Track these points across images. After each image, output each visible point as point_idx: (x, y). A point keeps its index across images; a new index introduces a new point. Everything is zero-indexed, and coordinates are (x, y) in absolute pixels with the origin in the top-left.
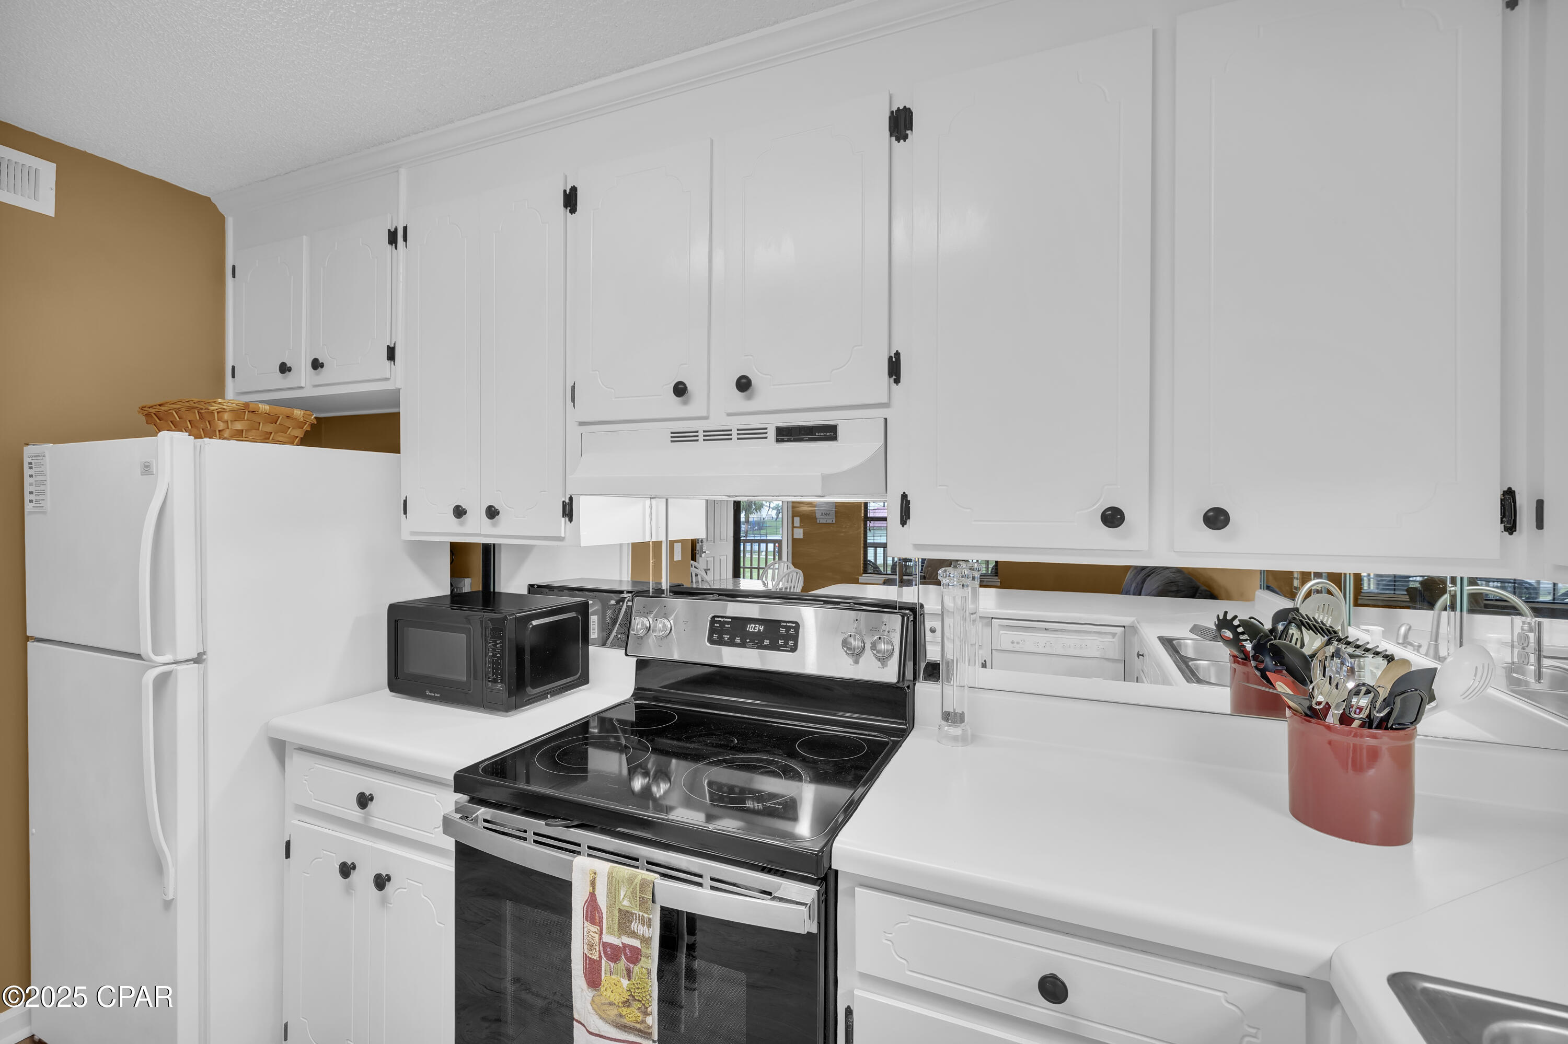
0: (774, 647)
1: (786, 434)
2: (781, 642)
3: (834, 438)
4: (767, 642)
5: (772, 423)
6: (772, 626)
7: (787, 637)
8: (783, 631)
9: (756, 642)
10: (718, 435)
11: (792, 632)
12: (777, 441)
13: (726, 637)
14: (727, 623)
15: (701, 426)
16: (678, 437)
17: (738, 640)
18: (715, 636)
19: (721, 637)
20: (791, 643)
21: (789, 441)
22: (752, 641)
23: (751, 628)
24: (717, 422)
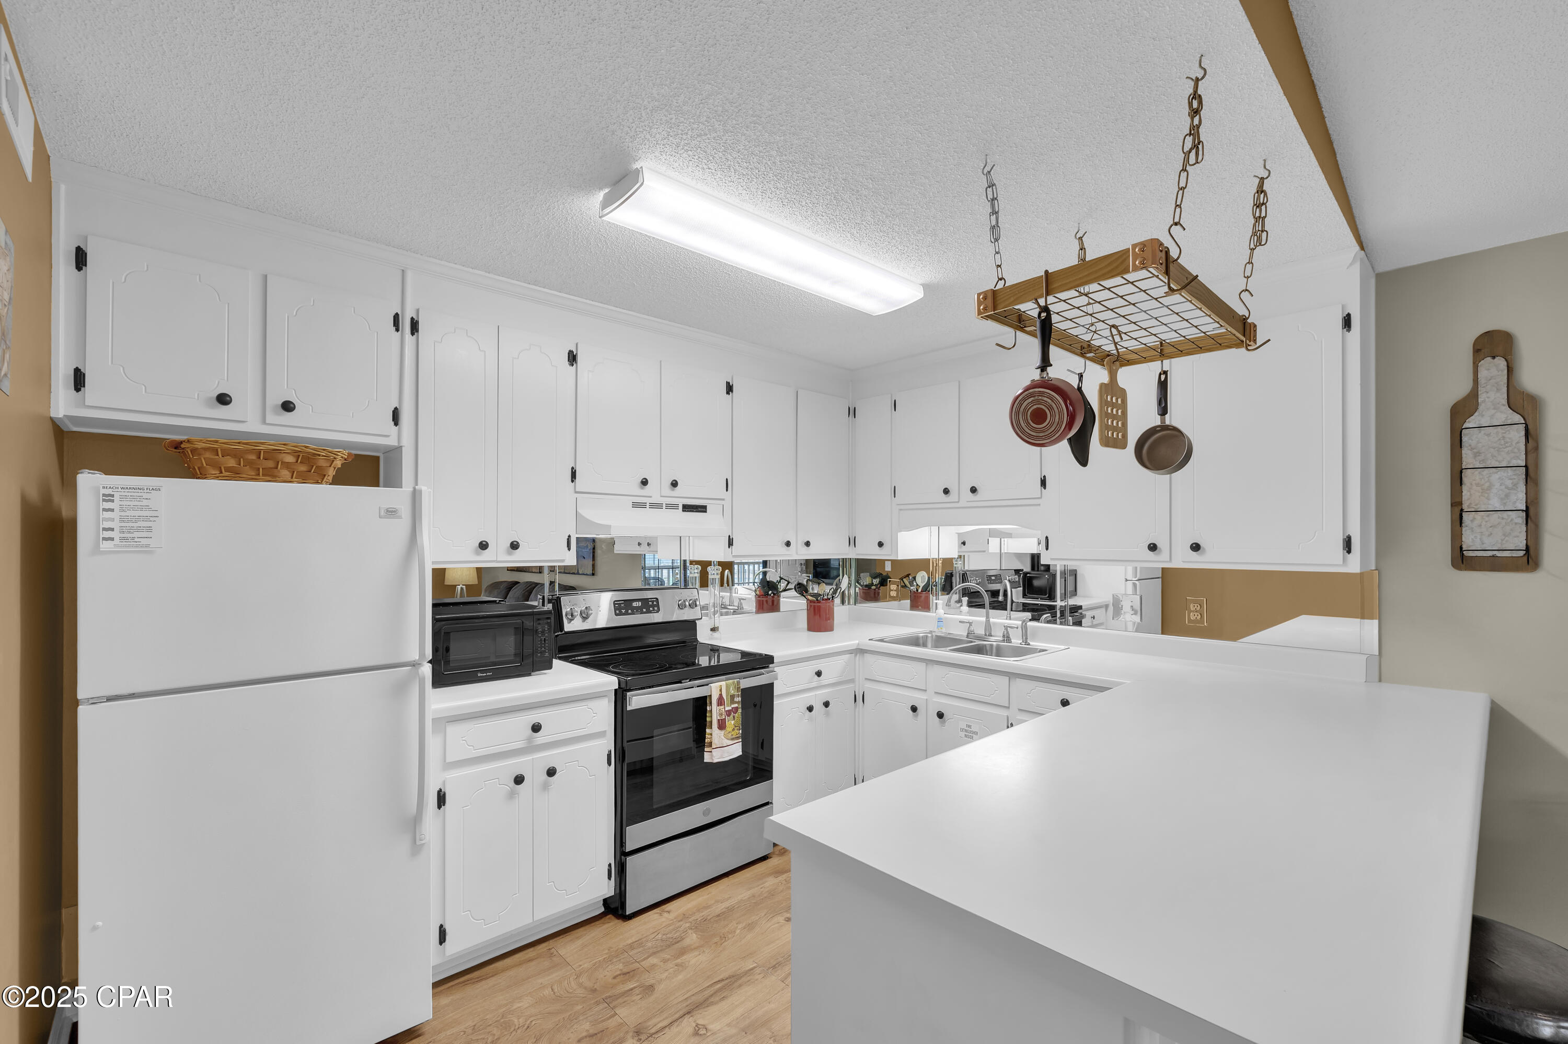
0: (648, 612)
1: (687, 508)
2: (651, 609)
3: (705, 512)
4: (644, 610)
5: (681, 502)
6: (645, 601)
7: (653, 606)
8: (650, 603)
9: (639, 610)
10: (655, 506)
11: (655, 603)
12: (683, 511)
13: (623, 611)
14: (622, 603)
15: (648, 501)
16: (636, 505)
17: (630, 611)
18: (617, 612)
19: (620, 612)
20: (656, 608)
21: (688, 511)
22: (637, 611)
23: (635, 604)
24: (656, 499)
